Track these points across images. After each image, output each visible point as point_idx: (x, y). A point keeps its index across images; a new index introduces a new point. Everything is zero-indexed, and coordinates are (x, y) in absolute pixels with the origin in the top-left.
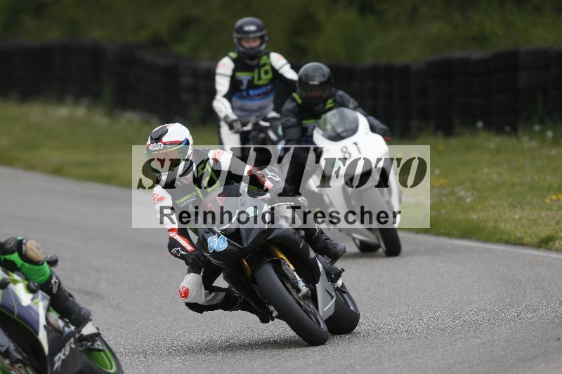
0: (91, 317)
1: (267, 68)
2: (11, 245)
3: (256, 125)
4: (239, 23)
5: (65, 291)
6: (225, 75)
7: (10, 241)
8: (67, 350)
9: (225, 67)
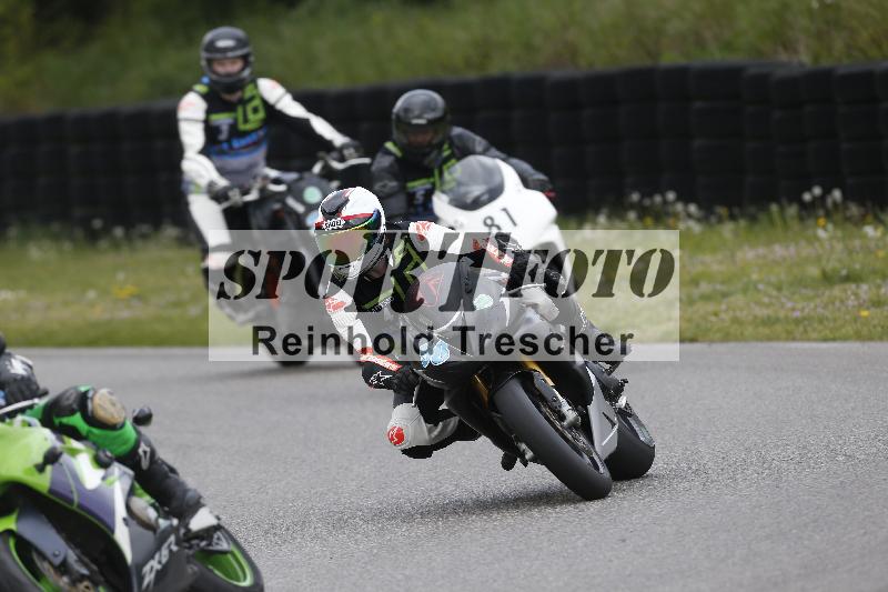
0: (202, 501)
1: (256, 102)
2: (71, 400)
3: (263, 190)
4: (209, 37)
5: (163, 463)
6: (196, 121)
7: (68, 394)
8: (164, 554)
9: (192, 108)
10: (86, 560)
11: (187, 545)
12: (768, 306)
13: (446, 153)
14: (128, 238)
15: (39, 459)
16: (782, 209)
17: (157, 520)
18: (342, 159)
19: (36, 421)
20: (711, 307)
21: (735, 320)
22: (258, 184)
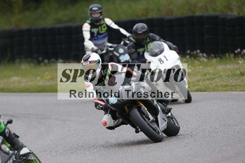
1: (104, 25)
3: (107, 50)
4: (91, 7)
6: (88, 31)
9: (86, 27)
12: (225, 82)
13: (148, 41)
14: (49, 63)
16: (229, 55)
17: (9, 151)
20: (209, 82)
21: (217, 86)
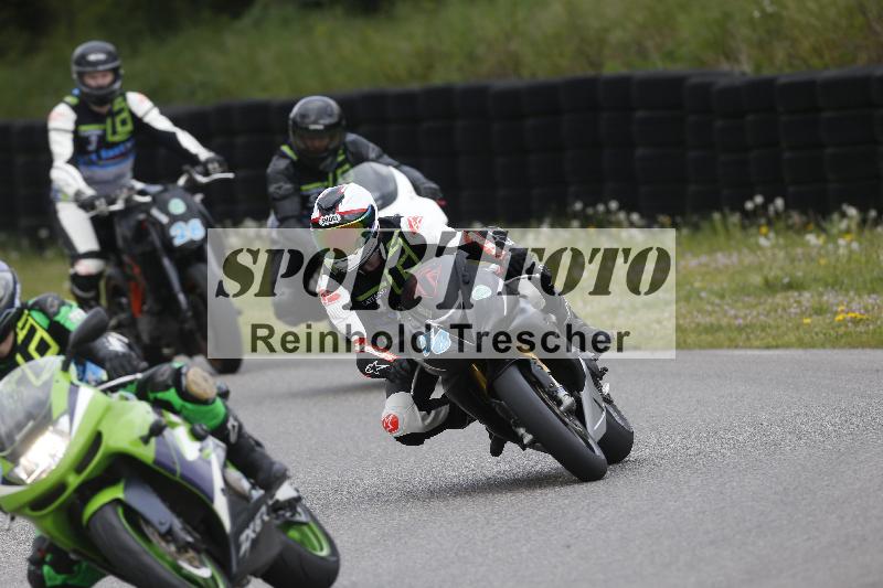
1: (125, 115)
2: (166, 376)
3: (128, 201)
4: (79, 50)
5: (250, 437)
6: (66, 131)
7: (162, 371)
8: (257, 524)
9: (62, 120)
10: (189, 528)
11: (274, 516)
12: (710, 314)
13: (340, 158)
15: (145, 431)
16: (724, 217)
17: (250, 491)
18: (206, 173)
19: (131, 396)
22: (124, 194)
